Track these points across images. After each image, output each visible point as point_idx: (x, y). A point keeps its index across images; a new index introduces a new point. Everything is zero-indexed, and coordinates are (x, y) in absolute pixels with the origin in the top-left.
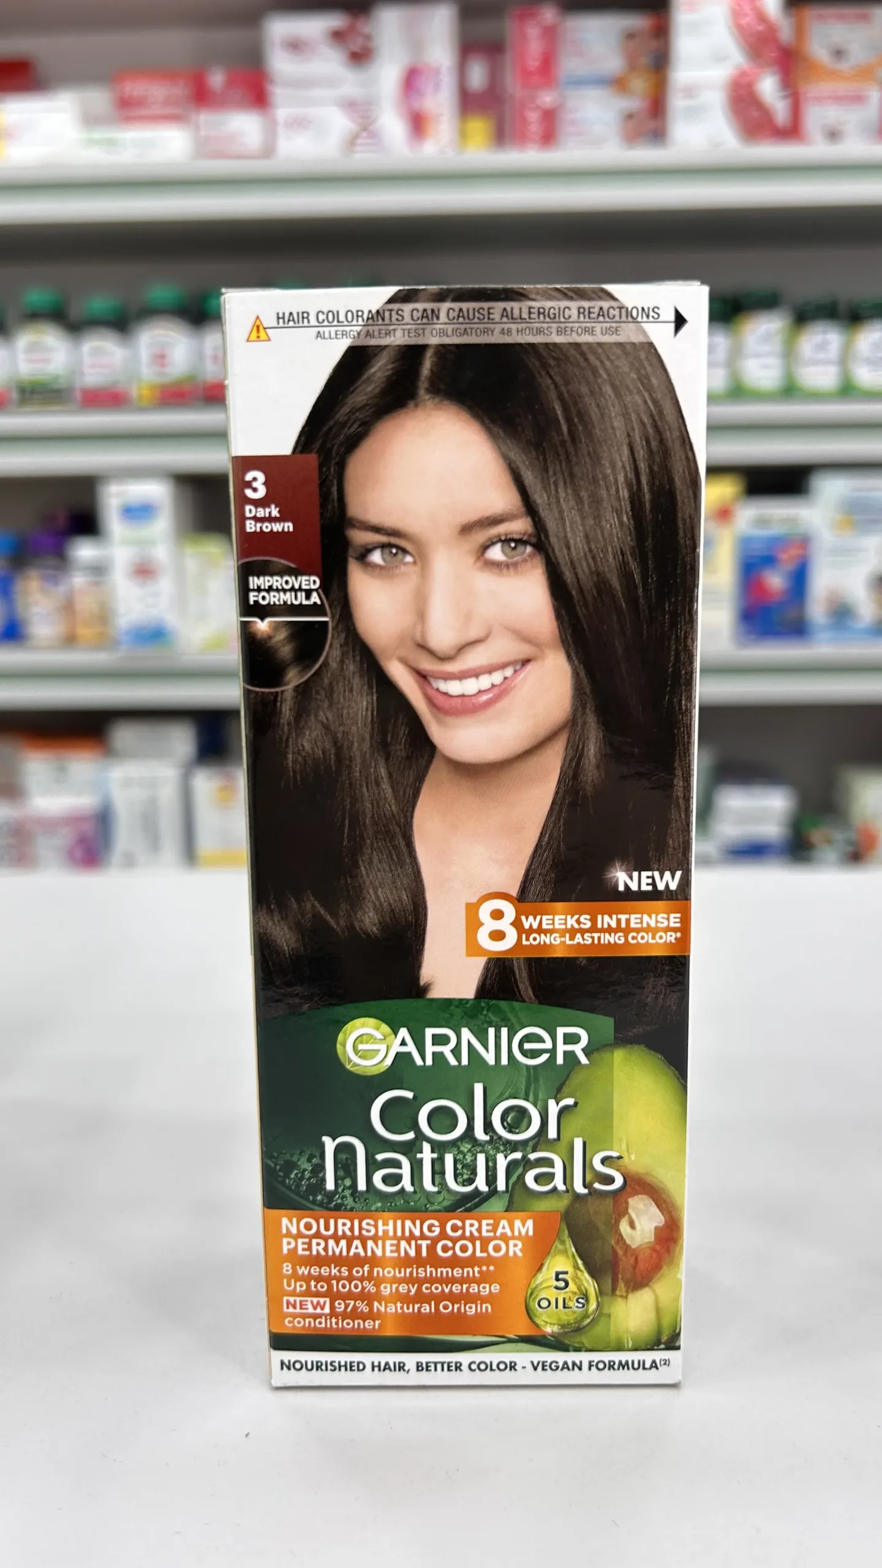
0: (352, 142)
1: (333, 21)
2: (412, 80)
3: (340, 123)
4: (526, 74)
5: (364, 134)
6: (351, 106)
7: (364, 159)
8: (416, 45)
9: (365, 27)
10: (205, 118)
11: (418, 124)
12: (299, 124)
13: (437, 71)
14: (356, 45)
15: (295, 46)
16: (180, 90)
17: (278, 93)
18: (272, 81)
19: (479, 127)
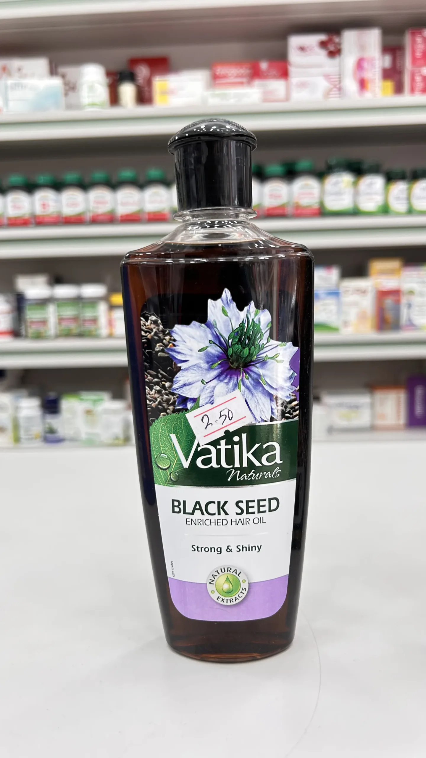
0: (327, 94)
1: (323, 37)
2: (360, 65)
3: (323, 84)
4: (414, 59)
5: (335, 89)
6: (327, 76)
7: (334, 102)
8: (362, 47)
9: (337, 40)
10: (257, 82)
11: (363, 84)
12: (303, 85)
13: (372, 60)
14: (332, 48)
15: (302, 49)
16: (244, 71)
17: (292, 70)
18: (290, 65)
19: (389, 85)
